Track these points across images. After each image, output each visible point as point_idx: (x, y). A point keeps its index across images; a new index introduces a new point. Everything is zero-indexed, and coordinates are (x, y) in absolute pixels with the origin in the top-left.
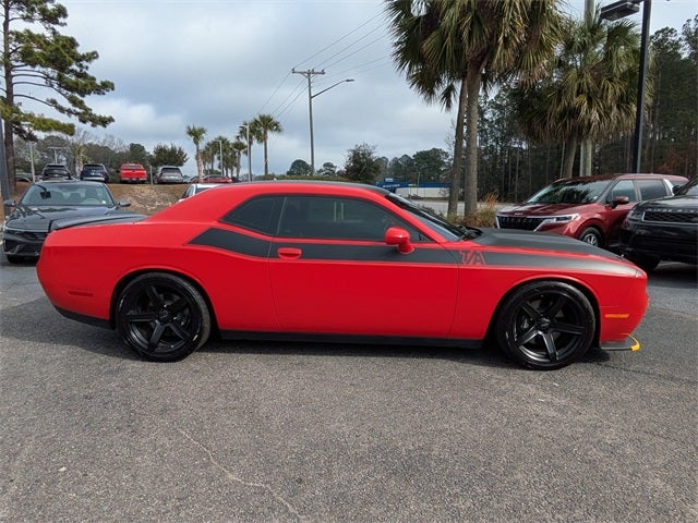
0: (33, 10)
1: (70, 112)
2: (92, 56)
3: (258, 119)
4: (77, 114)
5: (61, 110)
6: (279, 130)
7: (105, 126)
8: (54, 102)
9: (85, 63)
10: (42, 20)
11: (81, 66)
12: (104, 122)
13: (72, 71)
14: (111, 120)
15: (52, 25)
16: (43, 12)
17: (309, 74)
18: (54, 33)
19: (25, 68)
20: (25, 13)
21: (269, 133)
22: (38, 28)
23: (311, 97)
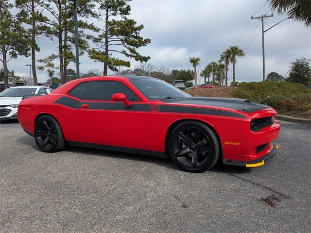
0: (116, 10)
1: (131, 56)
2: (141, 27)
3: (230, 50)
4: (134, 57)
5: (127, 55)
6: (242, 55)
7: (146, 62)
8: (124, 52)
9: (138, 31)
10: (121, 14)
11: (136, 33)
12: (146, 59)
13: (133, 36)
14: (149, 58)
15: (125, 15)
16: (121, 10)
17: (262, 17)
18: (126, 19)
19: (112, 37)
20: (113, 12)
21: (236, 57)
22: (119, 18)
23: (264, 32)
